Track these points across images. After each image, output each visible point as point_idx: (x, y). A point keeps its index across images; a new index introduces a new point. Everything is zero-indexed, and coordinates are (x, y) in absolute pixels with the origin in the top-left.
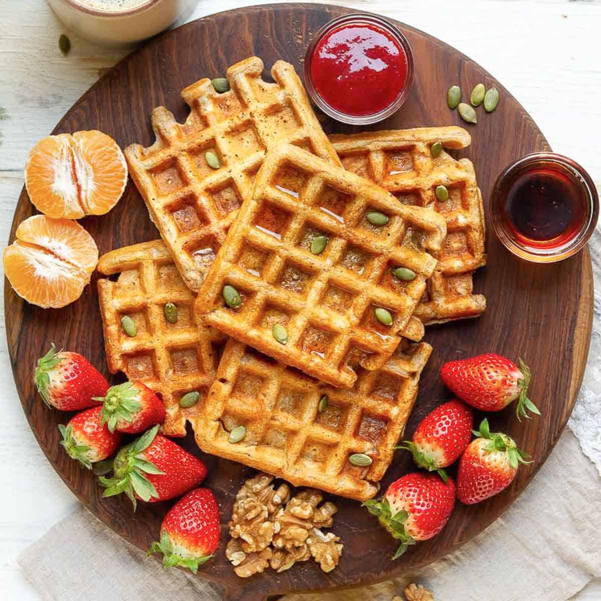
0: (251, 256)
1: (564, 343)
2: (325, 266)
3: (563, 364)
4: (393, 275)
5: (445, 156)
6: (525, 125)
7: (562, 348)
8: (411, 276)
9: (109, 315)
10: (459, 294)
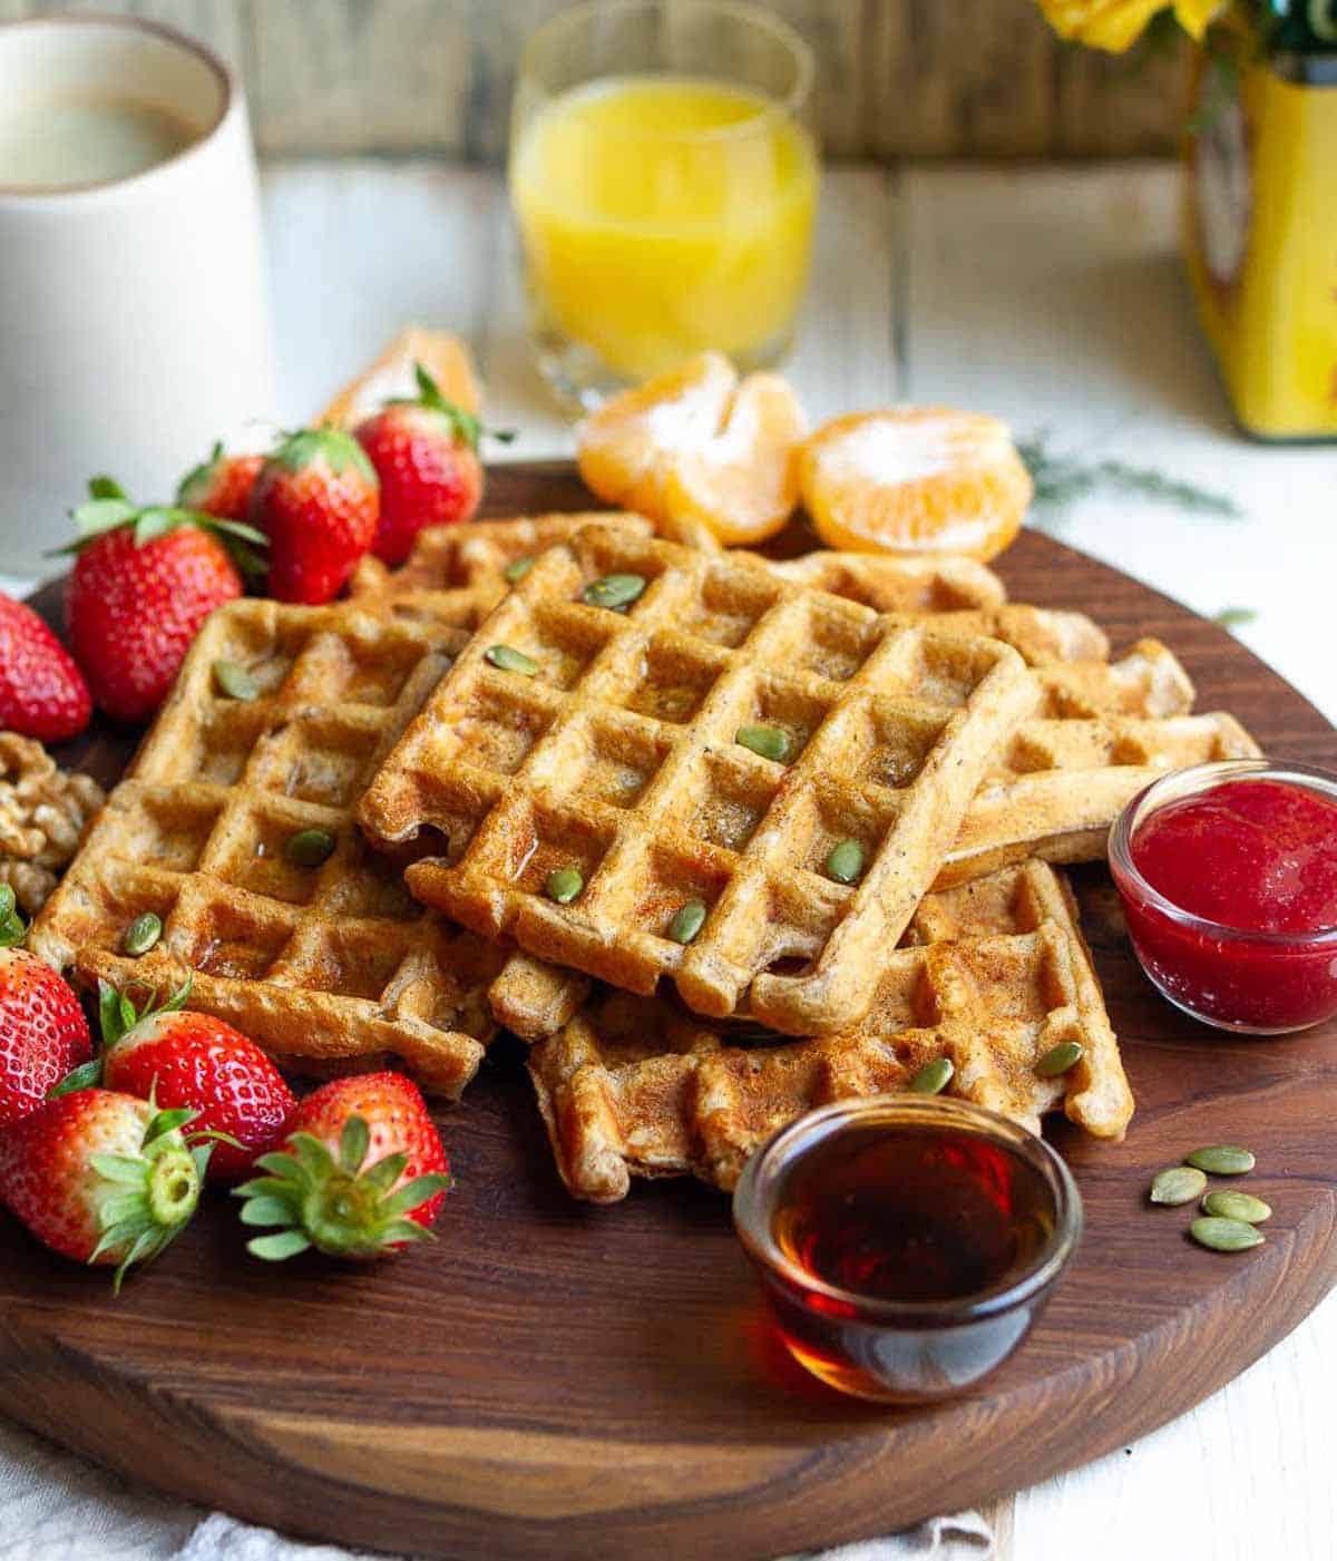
2: (704, 732)
4: (682, 907)
5: (1042, 1096)
8: (684, 931)
10: (630, 1131)
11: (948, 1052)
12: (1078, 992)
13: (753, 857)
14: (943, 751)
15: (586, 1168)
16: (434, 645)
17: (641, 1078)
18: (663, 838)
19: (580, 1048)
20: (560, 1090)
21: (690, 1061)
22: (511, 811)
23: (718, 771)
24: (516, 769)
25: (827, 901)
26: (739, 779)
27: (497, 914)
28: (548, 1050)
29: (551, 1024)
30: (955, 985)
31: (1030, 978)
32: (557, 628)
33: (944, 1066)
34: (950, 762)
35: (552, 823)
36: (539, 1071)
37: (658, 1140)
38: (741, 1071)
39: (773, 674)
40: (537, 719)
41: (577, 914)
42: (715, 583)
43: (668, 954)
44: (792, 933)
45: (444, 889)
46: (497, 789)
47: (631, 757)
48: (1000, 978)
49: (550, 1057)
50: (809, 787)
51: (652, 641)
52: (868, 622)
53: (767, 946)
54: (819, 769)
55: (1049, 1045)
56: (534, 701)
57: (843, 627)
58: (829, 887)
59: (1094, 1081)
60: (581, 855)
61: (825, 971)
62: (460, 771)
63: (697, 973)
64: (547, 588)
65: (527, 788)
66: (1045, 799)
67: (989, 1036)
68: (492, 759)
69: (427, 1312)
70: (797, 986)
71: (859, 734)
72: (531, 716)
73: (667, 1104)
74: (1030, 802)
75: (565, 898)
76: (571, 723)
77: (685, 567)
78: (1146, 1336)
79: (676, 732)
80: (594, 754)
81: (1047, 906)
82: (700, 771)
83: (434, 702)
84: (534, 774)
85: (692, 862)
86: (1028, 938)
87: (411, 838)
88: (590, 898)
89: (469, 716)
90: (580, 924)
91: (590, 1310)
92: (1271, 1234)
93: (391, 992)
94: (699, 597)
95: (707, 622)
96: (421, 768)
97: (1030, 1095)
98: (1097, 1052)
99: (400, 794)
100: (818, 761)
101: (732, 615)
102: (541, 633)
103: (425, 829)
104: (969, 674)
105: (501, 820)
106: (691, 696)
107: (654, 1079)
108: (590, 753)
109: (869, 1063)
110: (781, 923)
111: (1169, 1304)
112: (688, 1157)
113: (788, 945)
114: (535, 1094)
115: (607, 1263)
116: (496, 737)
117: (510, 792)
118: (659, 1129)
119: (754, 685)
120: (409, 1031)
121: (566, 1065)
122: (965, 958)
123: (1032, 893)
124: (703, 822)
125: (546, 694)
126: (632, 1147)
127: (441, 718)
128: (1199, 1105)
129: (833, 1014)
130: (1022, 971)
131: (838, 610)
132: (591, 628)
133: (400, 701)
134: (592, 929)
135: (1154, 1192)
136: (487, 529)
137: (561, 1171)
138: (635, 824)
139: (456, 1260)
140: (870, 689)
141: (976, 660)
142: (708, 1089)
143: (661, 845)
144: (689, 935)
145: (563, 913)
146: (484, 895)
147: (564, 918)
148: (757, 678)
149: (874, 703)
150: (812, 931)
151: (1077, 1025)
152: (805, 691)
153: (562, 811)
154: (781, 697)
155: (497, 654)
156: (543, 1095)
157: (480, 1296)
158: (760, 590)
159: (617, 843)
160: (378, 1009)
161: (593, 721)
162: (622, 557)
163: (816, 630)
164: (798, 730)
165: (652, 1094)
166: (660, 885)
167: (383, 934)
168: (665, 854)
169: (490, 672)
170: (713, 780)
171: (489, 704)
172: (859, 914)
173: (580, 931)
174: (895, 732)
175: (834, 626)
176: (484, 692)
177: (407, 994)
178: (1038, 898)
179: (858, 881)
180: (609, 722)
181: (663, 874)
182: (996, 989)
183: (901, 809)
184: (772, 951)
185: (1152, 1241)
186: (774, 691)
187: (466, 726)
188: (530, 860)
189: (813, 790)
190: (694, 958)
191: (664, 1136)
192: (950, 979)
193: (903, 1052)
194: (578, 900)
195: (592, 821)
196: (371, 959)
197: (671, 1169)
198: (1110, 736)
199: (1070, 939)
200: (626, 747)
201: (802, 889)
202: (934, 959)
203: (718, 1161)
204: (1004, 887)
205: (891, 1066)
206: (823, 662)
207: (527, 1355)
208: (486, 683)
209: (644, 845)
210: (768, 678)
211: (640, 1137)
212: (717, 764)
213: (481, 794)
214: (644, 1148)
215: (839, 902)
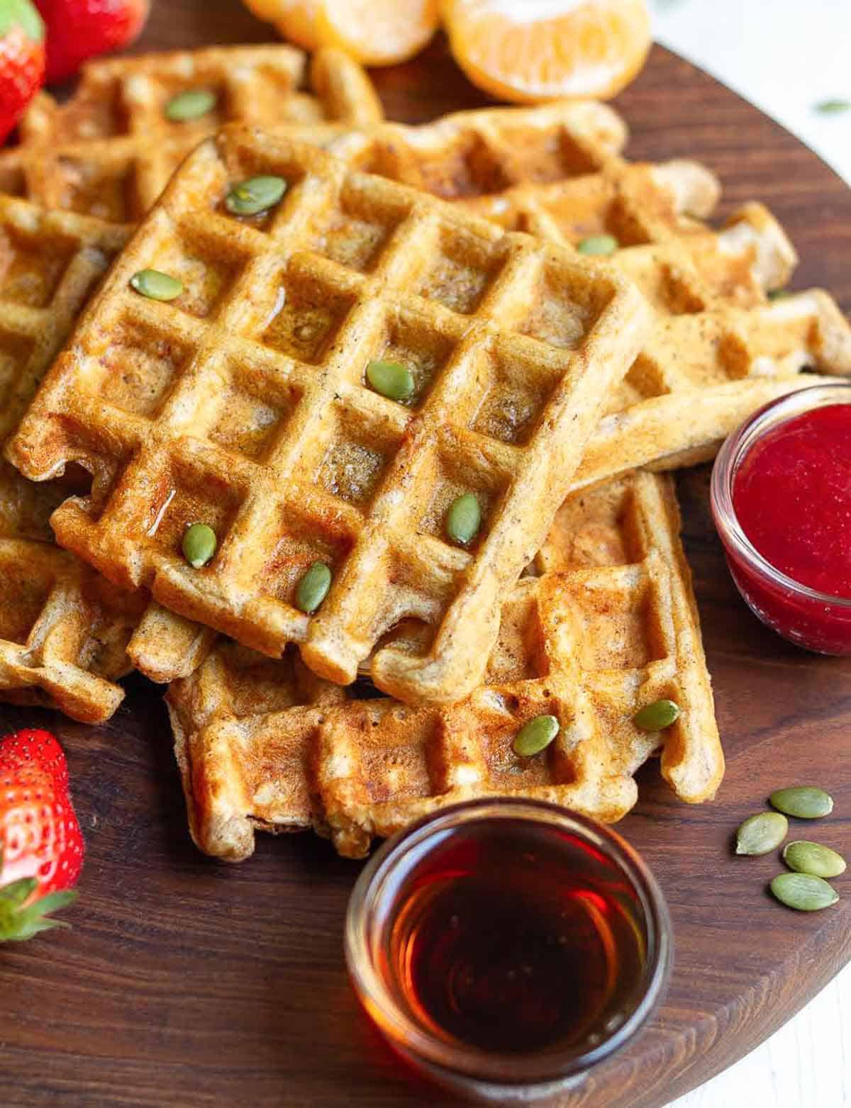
0: (360, 241)
1: (107, 1092)
2: (335, 377)
3: (43, 1087)
4: (309, 567)
5: (640, 750)
6: (737, 982)
7: (92, 1085)
8: (308, 599)
9: (216, 57)
10: (257, 787)
11: (554, 708)
12: (677, 641)
13: (377, 521)
14: (559, 408)
15: (214, 838)
16: (87, 240)
17: (269, 732)
18: (292, 498)
19: (214, 695)
20: (194, 738)
21: (314, 716)
22: (150, 463)
23: (346, 416)
24: (155, 411)
25: (444, 568)
26: (367, 425)
27: (135, 576)
28: (184, 691)
29: (186, 670)
30: (562, 629)
31: (634, 610)
32: (201, 243)
33: (550, 723)
34: (565, 421)
35: (190, 475)
36: (175, 708)
37: (282, 798)
38: (362, 726)
39: (403, 306)
40: (177, 351)
41: (209, 583)
42: (352, 192)
43: (294, 626)
44: (412, 596)
45: (85, 546)
46: (137, 436)
47: (267, 394)
48: (605, 610)
49: (185, 698)
50: (431, 442)
51: (289, 264)
52: (494, 240)
53: (388, 610)
54: (443, 421)
55: (648, 698)
56: (175, 334)
57: (471, 245)
58: (445, 553)
59: (688, 750)
60: (216, 505)
61: (440, 656)
62: (104, 415)
63: (321, 651)
64: (192, 199)
65: (165, 438)
66: (653, 429)
67: (593, 692)
68: (136, 391)
69: (66, 976)
70: (414, 668)
71: (481, 377)
72: (172, 347)
73: (293, 755)
74: (638, 433)
75: (199, 563)
76: (210, 361)
77: (323, 175)
78: (725, 1008)
79: (309, 375)
80: (232, 388)
81: (652, 535)
82: (330, 417)
83: (81, 334)
84: (173, 422)
85: (319, 523)
86: (634, 569)
87: (58, 475)
88: (221, 566)
89: (114, 343)
90: (211, 593)
91: (215, 975)
92: (844, 888)
93: (37, 634)
94: (337, 204)
95: (342, 230)
96: (66, 411)
97: (629, 749)
98: (694, 715)
99: (46, 439)
100: (442, 412)
101: (367, 221)
102: (186, 246)
103: (71, 466)
104: (587, 299)
105: (141, 473)
106: (325, 320)
107: (280, 735)
108: (228, 387)
109: (481, 715)
110: (402, 585)
111: (750, 971)
112: (311, 815)
113: (407, 608)
114: (170, 734)
115: (235, 917)
116: (139, 366)
117: (149, 442)
118: (284, 783)
119: (384, 315)
120: (52, 678)
121: (202, 712)
122: (574, 593)
123: (638, 515)
124: (331, 466)
125: (187, 326)
126: (258, 807)
127: (87, 352)
128: (784, 733)
129: (447, 694)
130: (626, 603)
131: (466, 226)
132: (232, 247)
133: (54, 303)
134: (223, 599)
135: (740, 845)
136: (150, 64)
137: (191, 831)
138: (266, 483)
139: (93, 914)
140: (493, 326)
141: (594, 289)
142: (330, 751)
143: (291, 505)
144: (314, 605)
145: (196, 581)
146: (122, 559)
147: (196, 586)
148: (388, 311)
149: (497, 342)
150: (430, 595)
151: (675, 681)
152: (432, 326)
153: (198, 465)
154: (409, 329)
155: (141, 280)
156: (179, 736)
157: (113, 958)
158: (394, 202)
159: (248, 502)
160: (24, 652)
161: (230, 359)
162: (265, 159)
163: (445, 244)
164: (424, 362)
165: (279, 748)
166: (288, 538)
167: (33, 562)
168: (294, 513)
169: (133, 300)
170: (342, 424)
171: (134, 333)
172: (475, 589)
173: (212, 599)
174: (515, 372)
175: (461, 241)
176: (129, 321)
177: (52, 638)
178: (644, 522)
179: (474, 546)
180: (246, 361)
181: (293, 530)
182: (602, 620)
183: (518, 473)
184: (392, 616)
185: (735, 895)
186: (403, 322)
187: (112, 354)
188: (168, 508)
189: (436, 444)
190: (318, 634)
191: (289, 791)
192: (560, 620)
193: (513, 703)
194: (212, 564)
195: (225, 476)
196: (23, 583)
197: (294, 826)
198: (718, 331)
199: (672, 575)
200: (261, 384)
201: (422, 558)
202: (545, 596)
203: (338, 831)
204: (612, 501)
205: (501, 718)
206: (451, 278)
207: (155, 1029)
208: (130, 314)
209: (274, 505)
210: (397, 309)
211: (266, 795)
212: (346, 410)
213: (123, 441)
214: (269, 808)
215: (456, 571)
